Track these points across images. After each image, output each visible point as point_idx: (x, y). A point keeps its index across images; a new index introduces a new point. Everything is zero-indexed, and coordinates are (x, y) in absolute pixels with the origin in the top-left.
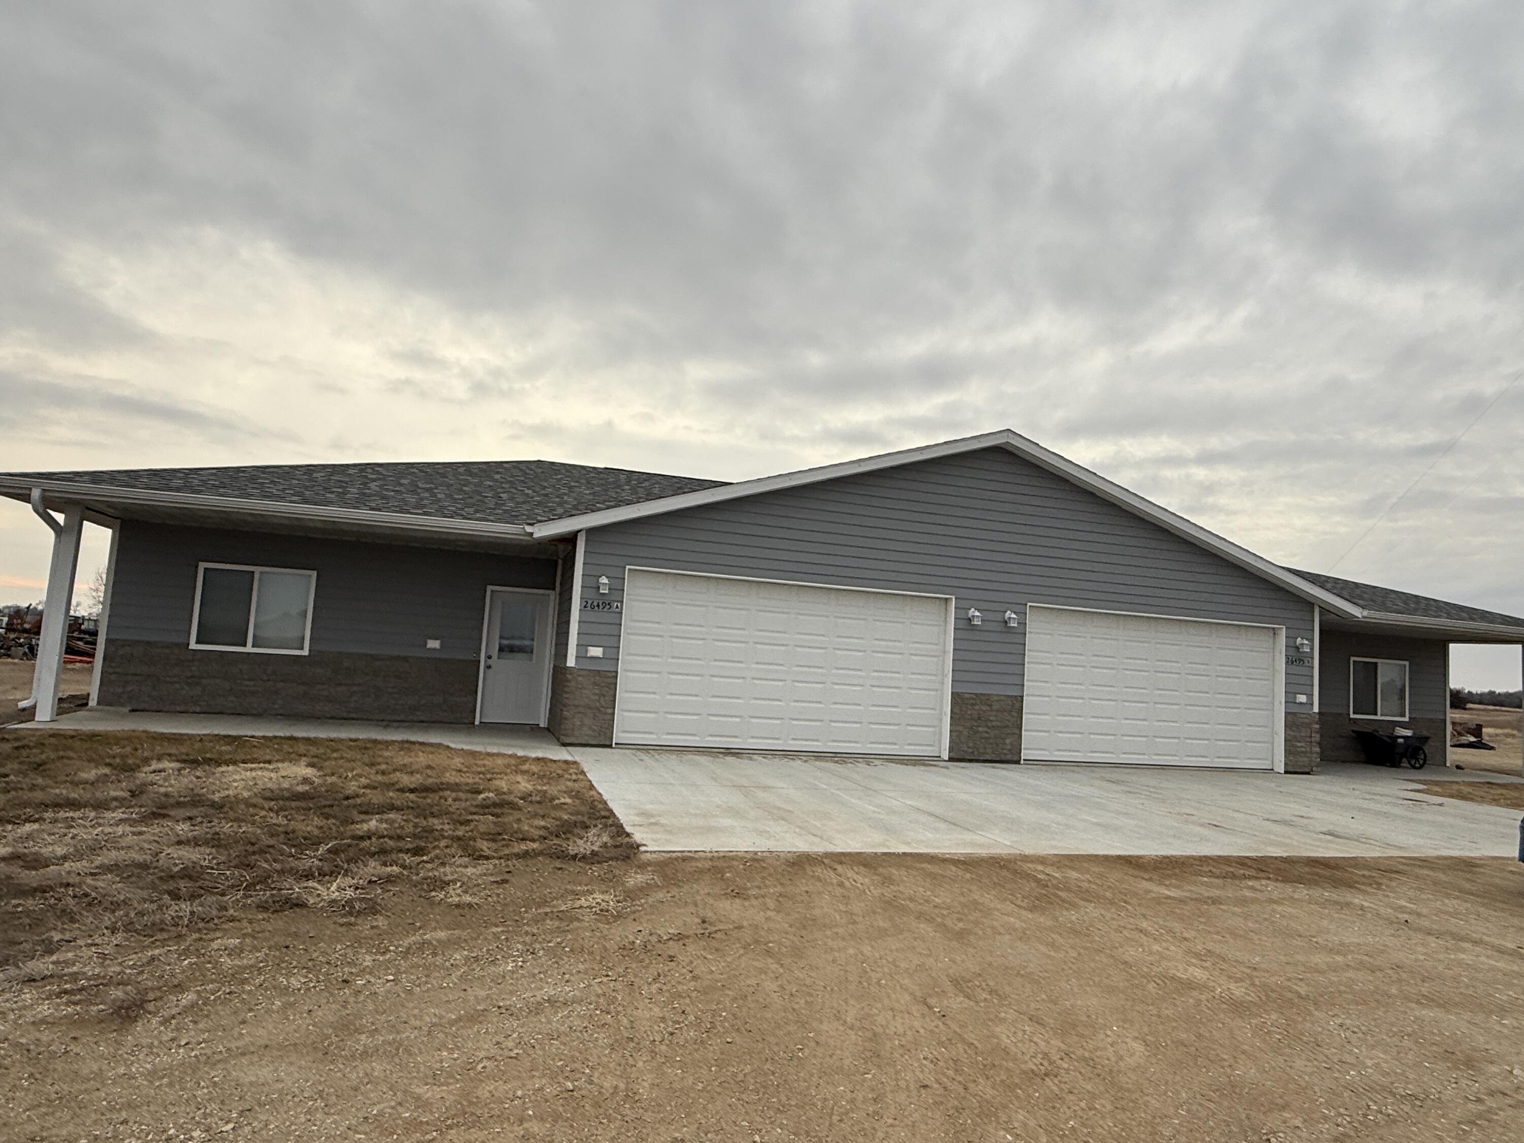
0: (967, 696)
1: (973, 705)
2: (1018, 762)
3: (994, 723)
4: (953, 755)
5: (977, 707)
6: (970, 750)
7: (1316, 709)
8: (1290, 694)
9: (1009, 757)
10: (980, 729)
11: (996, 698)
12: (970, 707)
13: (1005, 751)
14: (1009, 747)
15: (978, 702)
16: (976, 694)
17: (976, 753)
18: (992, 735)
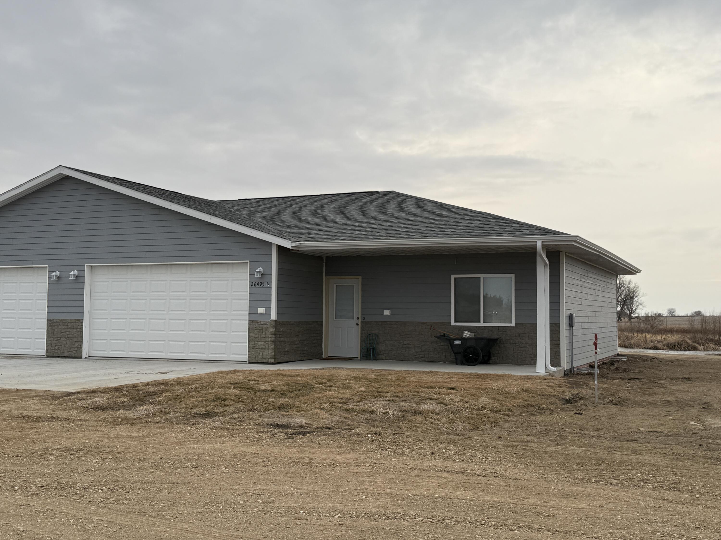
0: (55, 321)
1: (58, 325)
2: (81, 357)
3: (69, 336)
4: (49, 354)
5: (60, 327)
6: (57, 351)
7: (273, 317)
8: (253, 308)
9: (76, 355)
10: (62, 339)
11: (69, 321)
12: (56, 327)
13: (74, 351)
14: (76, 349)
15: (61, 324)
16: (59, 319)
17: (59, 353)
18: (68, 342)
